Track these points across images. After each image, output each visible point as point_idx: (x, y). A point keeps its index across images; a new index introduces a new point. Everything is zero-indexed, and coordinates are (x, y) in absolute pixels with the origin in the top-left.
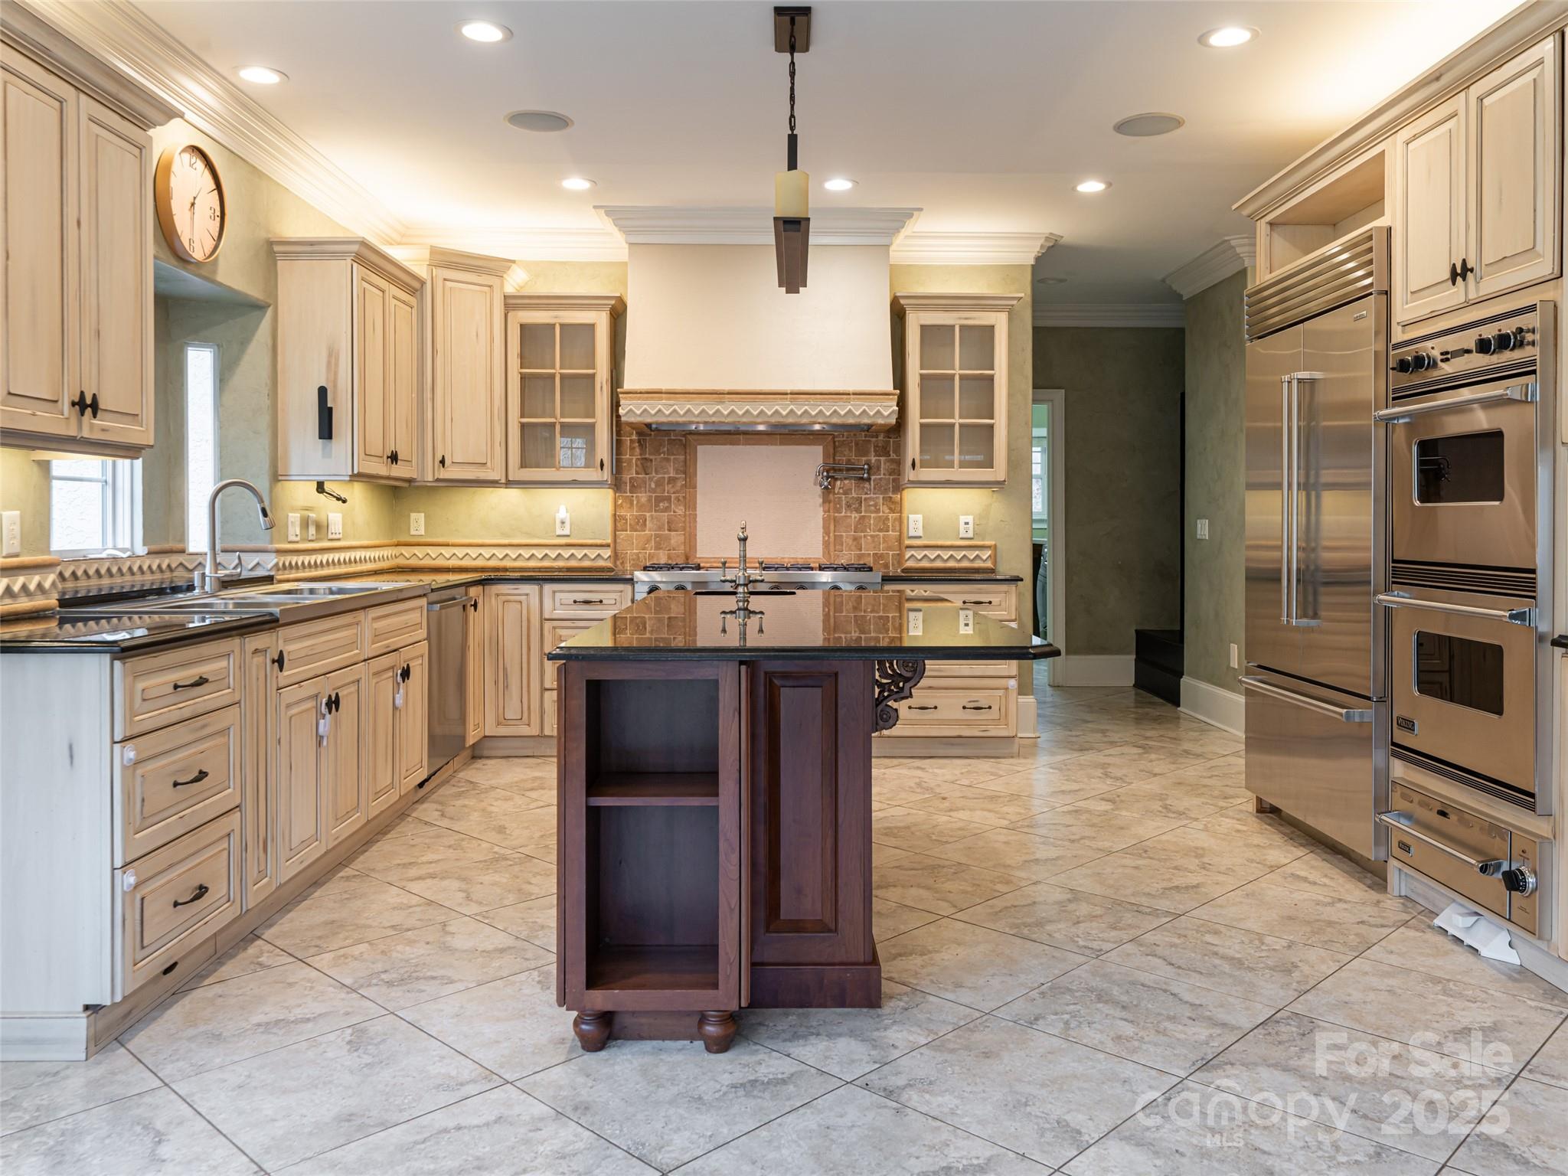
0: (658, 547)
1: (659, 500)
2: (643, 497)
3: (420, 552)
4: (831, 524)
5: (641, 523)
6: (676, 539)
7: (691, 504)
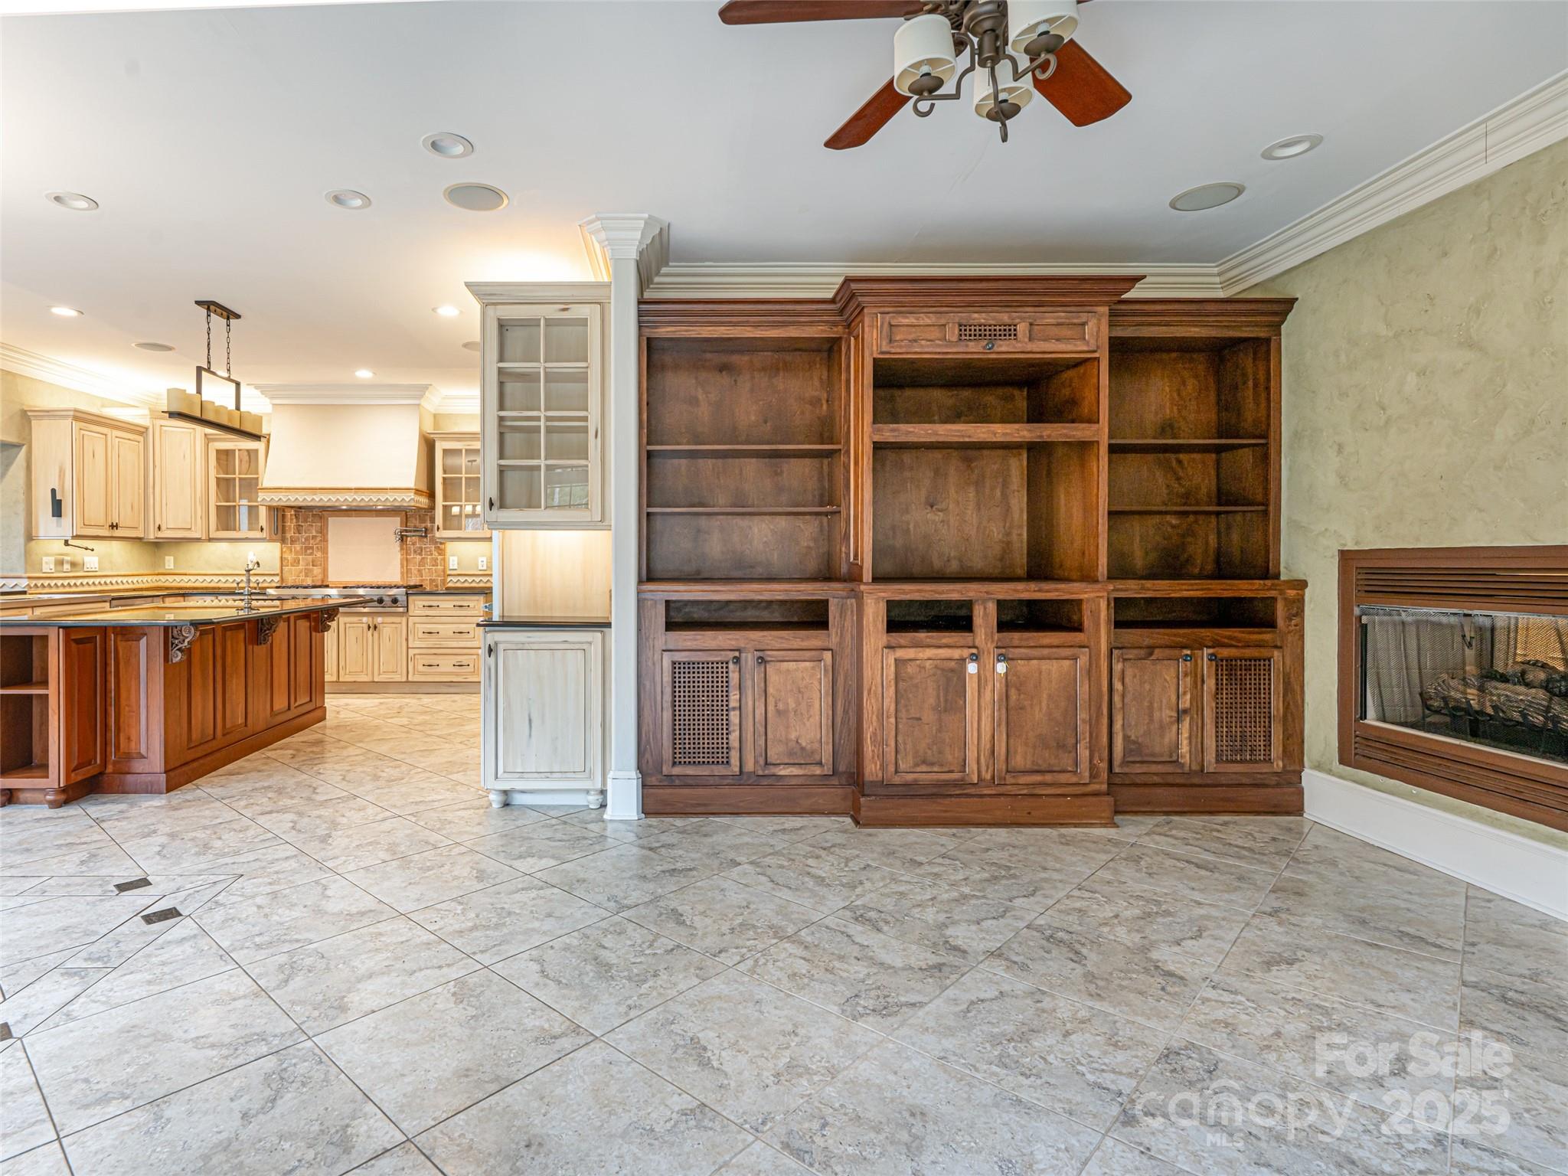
0: (306, 576)
1: (307, 548)
2: (298, 547)
3: (170, 578)
4: (406, 562)
5: (297, 562)
6: (317, 570)
7: (325, 551)
